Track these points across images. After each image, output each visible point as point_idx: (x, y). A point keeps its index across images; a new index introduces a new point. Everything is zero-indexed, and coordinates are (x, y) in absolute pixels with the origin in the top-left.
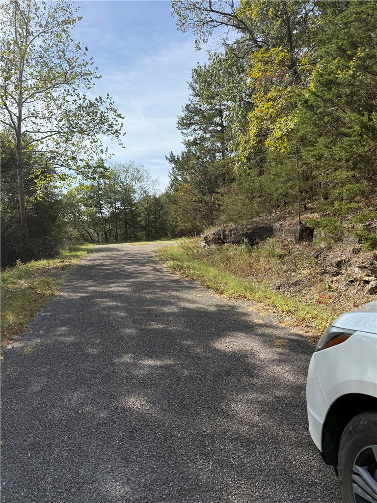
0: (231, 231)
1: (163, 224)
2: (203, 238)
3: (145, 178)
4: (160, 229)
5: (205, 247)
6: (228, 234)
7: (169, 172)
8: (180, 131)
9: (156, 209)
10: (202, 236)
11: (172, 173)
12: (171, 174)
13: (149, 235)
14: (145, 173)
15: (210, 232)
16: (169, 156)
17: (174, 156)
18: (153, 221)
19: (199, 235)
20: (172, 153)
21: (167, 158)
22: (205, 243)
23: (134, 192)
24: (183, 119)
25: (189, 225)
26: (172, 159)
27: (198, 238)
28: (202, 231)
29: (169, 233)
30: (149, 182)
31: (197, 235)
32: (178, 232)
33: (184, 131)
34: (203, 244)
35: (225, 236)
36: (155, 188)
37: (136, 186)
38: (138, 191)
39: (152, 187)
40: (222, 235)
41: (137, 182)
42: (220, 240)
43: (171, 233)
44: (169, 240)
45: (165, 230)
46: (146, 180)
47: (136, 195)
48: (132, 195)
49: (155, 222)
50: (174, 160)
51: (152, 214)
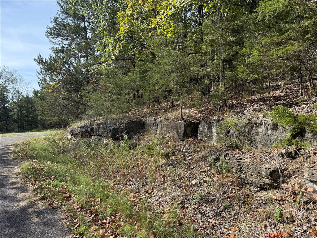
0: (99, 125)
1: (34, 118)
2: (70, 131)
3: (19, 80)
4: (32, 122)
5: (71, 139)
6: (96, 128)
7: (37, 72)
8: (48, 39)
9: (28, 106)
10: (68, 129)
11: (40, 73)
12: (38, 73)
13: (21, 127)
14: (18, 77)
15: (77, 125)
16: (37, 58)
17: (42, 58)
18: (25, 115)
19: (66, 127)
20: (40, 56)
21: (35, 60)
22: (72, 135)
23: (7, 91)
24: (51, 29)
25: (56, 119)
26: (41, 61)
27: (64, 130)
28: (68, 124)
29: (39, 126)
30: (22, 85)
31: (64, 127)
32: (48, 125)
33: (52, 40)
34: (69, 136)
35: (92, 129)
36: (28, 89)
37: (10, 87)
38: (11, 91)
39: (25, 88)
40: (89, 129)
41: (10, 83)
42: (87, 133)
43: (42, 125)
44: (39, 131)
45: (35, 123)
46: (20, 82)
47: (9, 94)
48: (5, 94)
49: (27, 116)
50: (42, 61)
51: (25, 110)
